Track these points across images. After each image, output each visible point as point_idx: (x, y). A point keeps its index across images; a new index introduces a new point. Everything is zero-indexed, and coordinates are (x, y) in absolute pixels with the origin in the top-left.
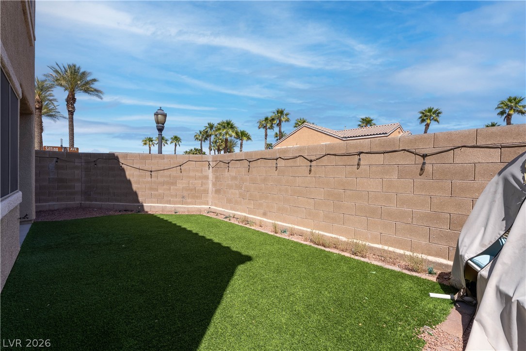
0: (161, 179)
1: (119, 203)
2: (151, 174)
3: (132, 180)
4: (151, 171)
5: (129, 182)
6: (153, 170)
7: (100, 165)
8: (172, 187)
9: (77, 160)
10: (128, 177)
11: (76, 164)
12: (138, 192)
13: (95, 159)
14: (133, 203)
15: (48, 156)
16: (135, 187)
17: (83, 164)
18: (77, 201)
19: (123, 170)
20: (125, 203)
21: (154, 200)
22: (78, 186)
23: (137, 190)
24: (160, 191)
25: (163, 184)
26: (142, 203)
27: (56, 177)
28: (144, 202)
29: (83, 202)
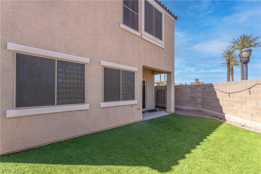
0: (235, 99)
1: (213, 112)
2: (229, 96)
3: (220, 99)
4: (229, 93)
5: (218, 100)
6: (230, 92)
7: (206, 90)
8: (243, 106)
9: (199, 88)
10: (218, 97)
11: (198, 90)
12: (222, 107)
13: (205, 87)
14: (220, 113)
15: (188, 87)
16: (221, 103)
17: (201, 90)
18: (199, 108)
19: (215, 93)
20: (216, 112)
21: (231, 113)
22: (199, 101)
23: (222, 106)
24: (235, 107)
25: (237, 102)
26: (224, 114)
27: (191, 96)
28: (225, 113)
29: (201, 109)
